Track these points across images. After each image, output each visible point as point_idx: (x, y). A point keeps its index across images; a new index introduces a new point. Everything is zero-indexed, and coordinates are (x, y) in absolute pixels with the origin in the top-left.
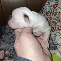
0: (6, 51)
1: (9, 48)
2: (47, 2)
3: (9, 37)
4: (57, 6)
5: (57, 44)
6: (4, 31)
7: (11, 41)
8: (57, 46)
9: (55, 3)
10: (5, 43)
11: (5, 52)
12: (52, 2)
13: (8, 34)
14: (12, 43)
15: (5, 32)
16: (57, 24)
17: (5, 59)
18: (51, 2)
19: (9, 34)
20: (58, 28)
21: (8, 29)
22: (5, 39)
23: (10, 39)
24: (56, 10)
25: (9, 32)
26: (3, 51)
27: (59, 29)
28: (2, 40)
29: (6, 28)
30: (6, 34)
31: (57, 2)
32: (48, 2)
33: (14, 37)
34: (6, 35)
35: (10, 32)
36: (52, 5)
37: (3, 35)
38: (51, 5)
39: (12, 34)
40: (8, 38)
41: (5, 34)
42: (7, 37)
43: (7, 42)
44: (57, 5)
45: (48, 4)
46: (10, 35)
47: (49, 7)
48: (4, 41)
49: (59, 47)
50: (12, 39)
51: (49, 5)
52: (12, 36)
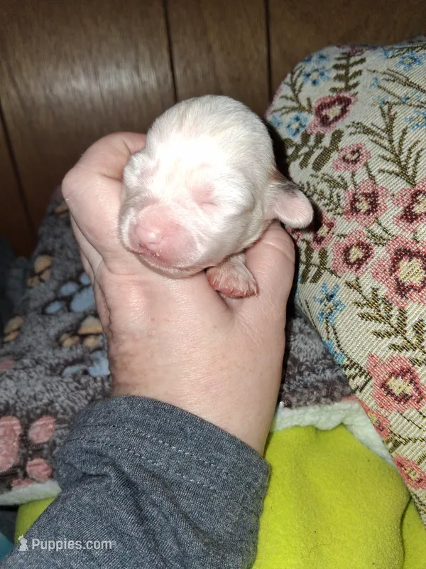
0: (31, 421)
1: (51, 402)
2: (288, 79)
3: (53, 332)
4: (344, 111)
5: (346, 362)
6: (23, 293)
7: (65, 354)
8: (348, 372)
9: (334, 90)
10: (25, 368)
11: (26, 428)
12: (314, 82)
13: (43, 313)
14: (69, 371)
15: (28, 299)
16: (331, 225)
17: (25, 475)
18: (308, 84)
19: (54, 308)
20: (347, 251)
21: (45, 276)
22: (28, 340)
23: (58, 343)
24: (338, 136)
25: (51, 295)
26: (15, 421)
27: (353, 258)
28: (8, 348)
29: (33, 274)
30: (35, 309)
31: (348, 88)
32: (293, 85)
33: (83, 330)
34: (31, 315)
35: (57, 299)
36: (315, 104)
37: (13, 316)
38: (305, 104)
39: (70, 310)
40: (43, 340)
41: (25, 314)
42: (38, 329)
43: (38, 362)
44: (345, 103)
45: (290, 94)
46: (56, 315)
47: (294, 114)
48: (18, 357)
49: (360, 381)
50: (68, 342)
51: (296, 99)
52: (68, 319)
